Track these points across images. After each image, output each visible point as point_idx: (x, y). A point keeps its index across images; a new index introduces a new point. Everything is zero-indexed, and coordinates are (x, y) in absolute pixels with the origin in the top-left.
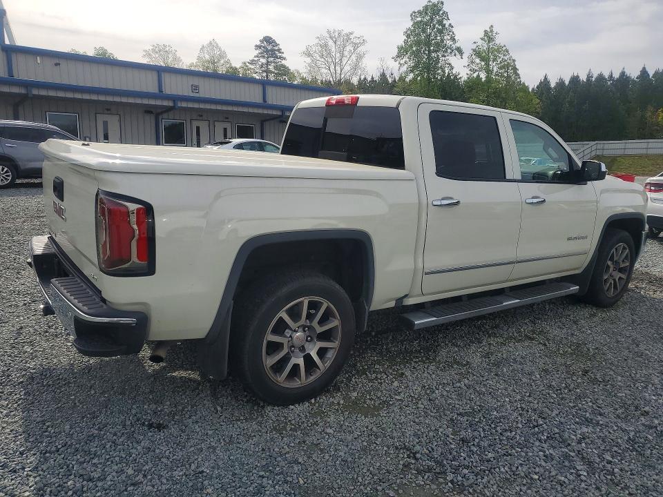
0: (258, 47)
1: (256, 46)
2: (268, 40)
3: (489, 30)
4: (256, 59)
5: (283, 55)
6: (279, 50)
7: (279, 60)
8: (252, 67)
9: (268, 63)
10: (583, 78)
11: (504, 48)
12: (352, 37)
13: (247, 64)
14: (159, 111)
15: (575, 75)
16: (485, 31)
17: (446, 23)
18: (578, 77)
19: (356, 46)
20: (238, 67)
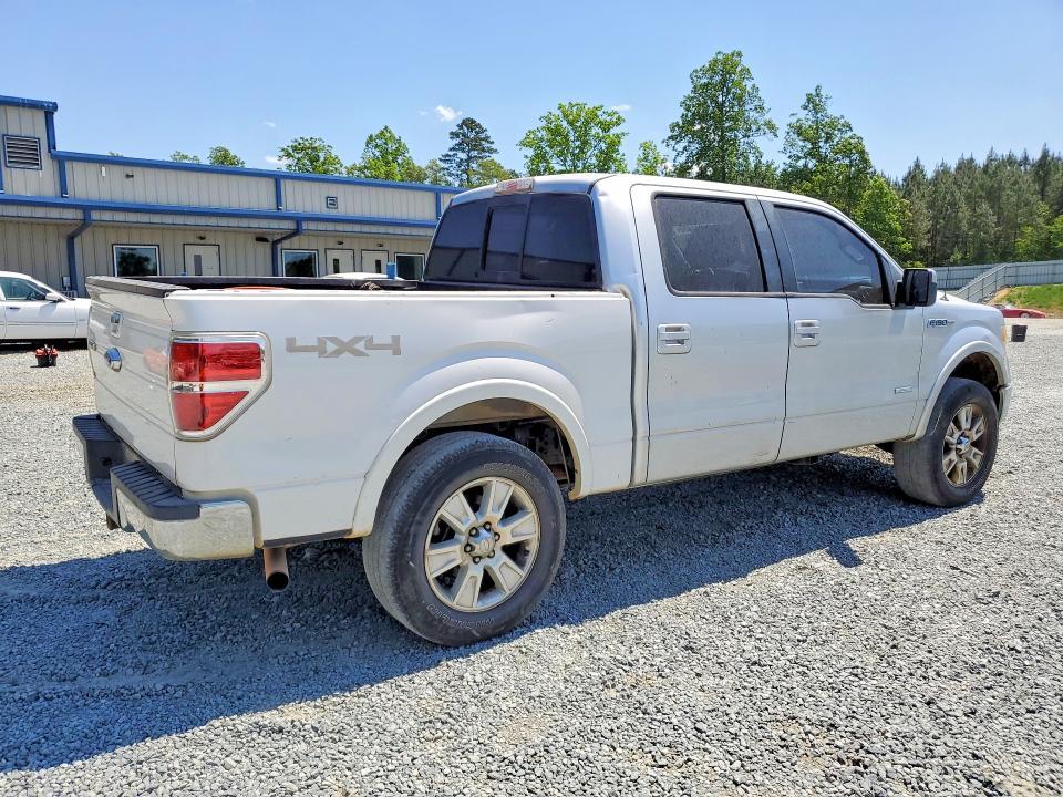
0: (454, 135)
1: (452, 133)
2: (469, 123)
3: (814, 93)
4: (451, 153)
5: (493, 146)
6: (487, 139)
7: (487, 154)
8: (446, 166)
9: (470, 159)
10: (981, 161)
11: (842, 121)
12: (599, 113)
13: (438, 162)
14: (278, 237)
15: (967, 157)
16: (809, 95)
17: (748, 84)
18: (972, 160)
19: (606, 127)
20: (423, 167)
